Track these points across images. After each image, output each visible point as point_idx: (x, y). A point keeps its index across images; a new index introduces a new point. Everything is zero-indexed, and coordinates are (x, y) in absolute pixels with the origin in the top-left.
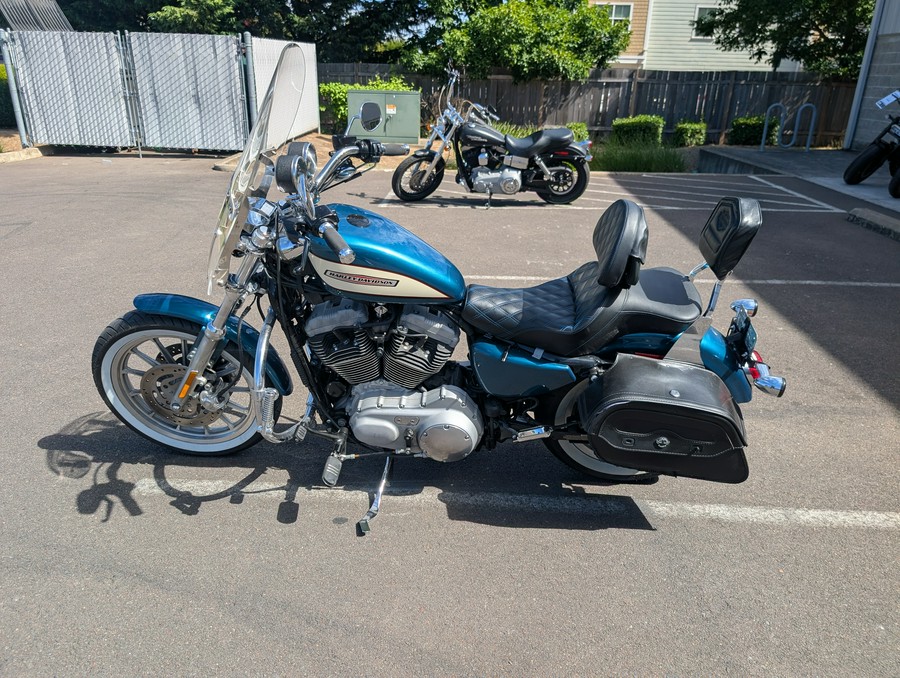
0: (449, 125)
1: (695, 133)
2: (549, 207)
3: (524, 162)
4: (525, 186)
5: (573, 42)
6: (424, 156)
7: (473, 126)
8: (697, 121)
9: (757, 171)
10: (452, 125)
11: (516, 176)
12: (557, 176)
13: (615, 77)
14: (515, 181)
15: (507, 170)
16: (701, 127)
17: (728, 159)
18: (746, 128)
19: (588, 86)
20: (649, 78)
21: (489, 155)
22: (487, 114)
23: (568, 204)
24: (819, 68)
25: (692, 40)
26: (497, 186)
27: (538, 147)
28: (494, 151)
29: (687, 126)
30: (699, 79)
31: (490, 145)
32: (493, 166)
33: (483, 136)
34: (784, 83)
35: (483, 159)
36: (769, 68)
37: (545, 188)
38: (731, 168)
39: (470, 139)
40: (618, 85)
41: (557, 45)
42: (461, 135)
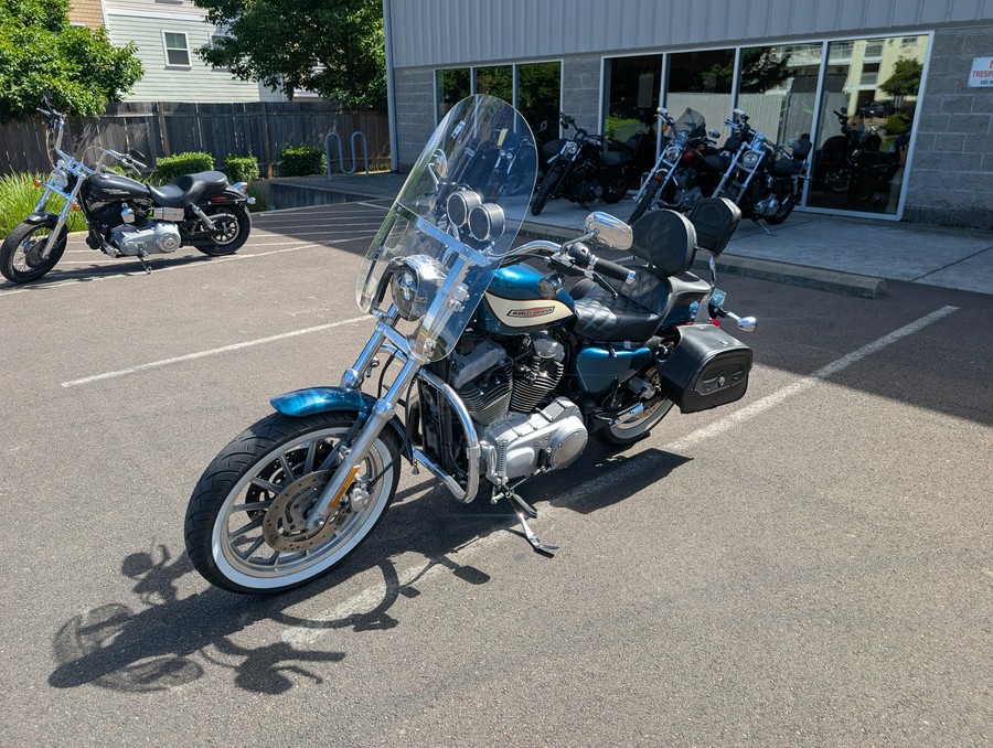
0: (72, 179)
1: (248, 167)
2: (215, 261)
3: (179, 214)
4: (185, 241)
5: (73, 70)
6: (42, 221)
7: (106, 176)
8: (246, 156)
9: (364, 198)
10: (77, 178)
11: (173, 229)
12: (218, 224)
13: (135, 111)
14: (174, 235)
15: (160, 225)
16: (252, 160)
17: (311, 190)
18: (296, 159)
19: (104, 123)
20: (176, 111)
21: (135, 210)
22: (129, 161)
23: (233, 253)
24: (337, 97)
25: (167, 68)
26: (153, 245)
27: (193, 195)
28: (138, 205)
29: (237, 160)
30: (230, 111)
31: (132, 197)
32: (141, 223)
33: (123, 189)
34: (313, 113)
35: (128, 214)
36: (284, 98)
37: (207, 239)
38: (317, 199)
39: (107, 193)
40: (142, 120)
41: (55, 73)
42: (91, 190)
